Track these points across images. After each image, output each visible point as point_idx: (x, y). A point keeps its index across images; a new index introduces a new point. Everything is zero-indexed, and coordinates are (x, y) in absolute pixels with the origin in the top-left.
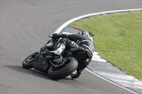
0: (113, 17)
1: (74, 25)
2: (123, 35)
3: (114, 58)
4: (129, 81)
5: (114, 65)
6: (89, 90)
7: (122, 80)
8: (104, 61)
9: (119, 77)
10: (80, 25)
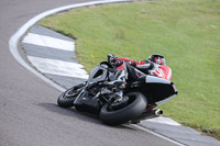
0: (107, 10)
2: (122, 38)
10: (55, 24)
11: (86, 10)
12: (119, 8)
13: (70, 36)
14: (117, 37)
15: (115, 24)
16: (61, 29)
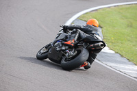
0: (121, 9)
1: (83, 17)
2: (131, 26)
3: (122, 49)
5: (122, 56)
14: (128, 26)
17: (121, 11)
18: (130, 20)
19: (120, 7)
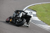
0: (43, 5)
2: (47, 11)
3: (43, 19)
4: (49, 27)
5: (43, 22)
6: (35, 31)
7: (46, 27)
8: (40, 20)
9: (45, 26)
10: (32, 8)
11: (39, 5)
12: (46, 5)
13: (35, 11)
14: (46, 11)
15: (45, 8)
16: (33, 9)
17: (43, 6)
18: (47, 9)
19: (43, 4)
